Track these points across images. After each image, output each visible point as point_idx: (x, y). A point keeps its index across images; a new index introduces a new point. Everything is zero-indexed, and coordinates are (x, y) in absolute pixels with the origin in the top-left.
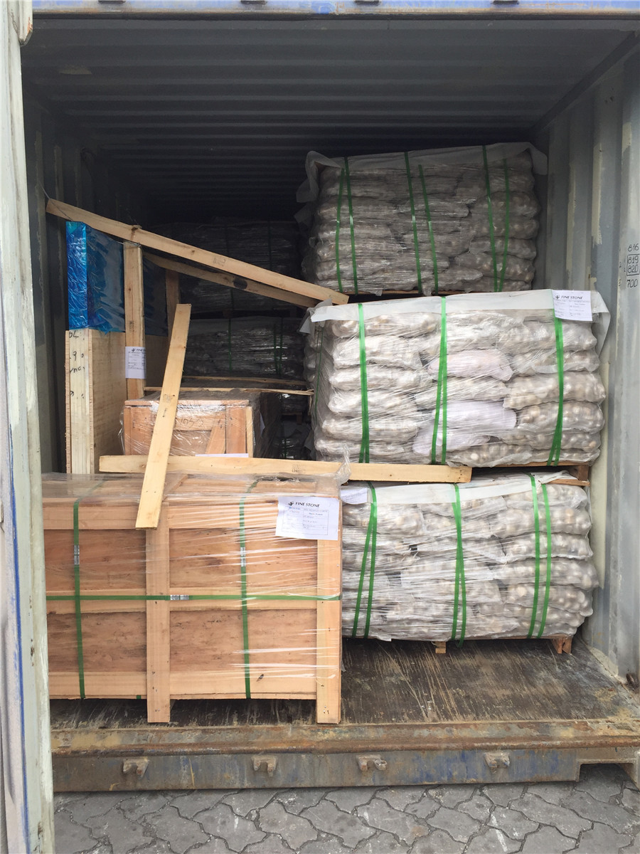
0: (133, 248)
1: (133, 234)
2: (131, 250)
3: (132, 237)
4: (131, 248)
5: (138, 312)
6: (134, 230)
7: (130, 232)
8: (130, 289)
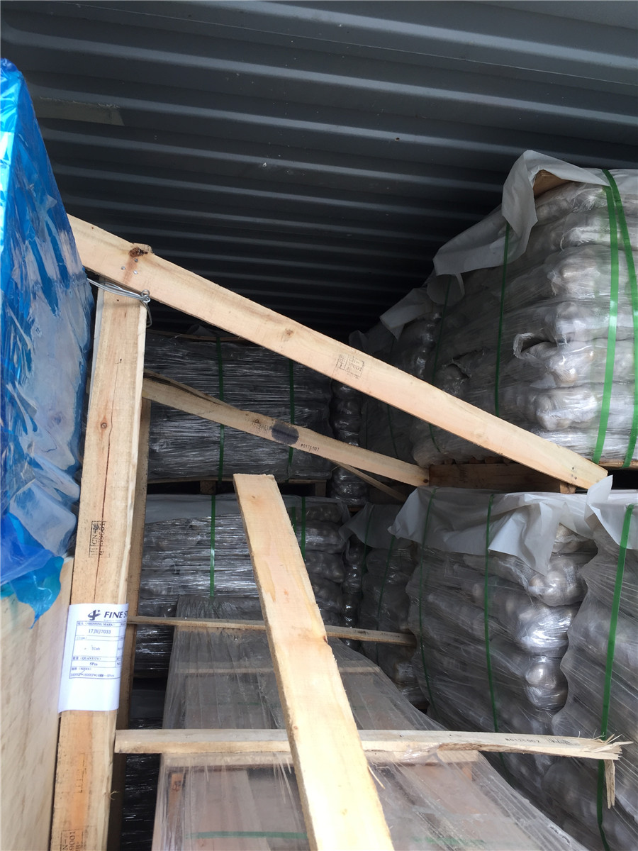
0: (126, 305)
1: (131, 266)
2: (121, 311)
3: (127, 275)
4: (119, 305)
5: (121, 493)
6: (135, 253)
7: (126, 258)
8: (104, 425)
